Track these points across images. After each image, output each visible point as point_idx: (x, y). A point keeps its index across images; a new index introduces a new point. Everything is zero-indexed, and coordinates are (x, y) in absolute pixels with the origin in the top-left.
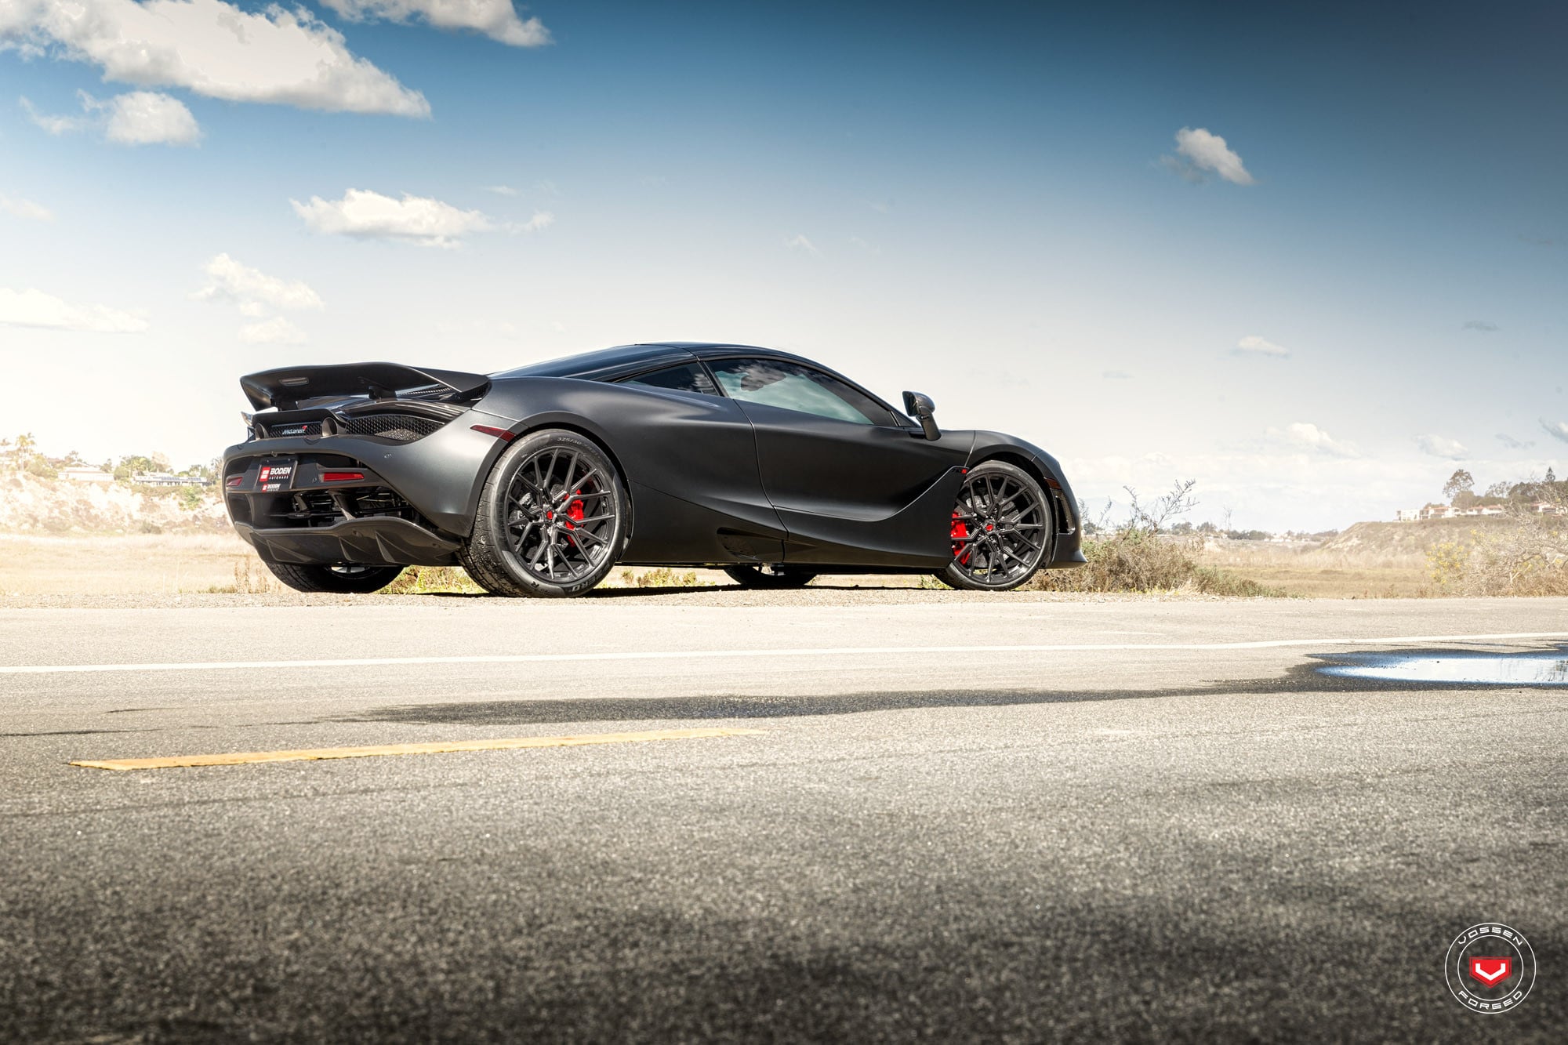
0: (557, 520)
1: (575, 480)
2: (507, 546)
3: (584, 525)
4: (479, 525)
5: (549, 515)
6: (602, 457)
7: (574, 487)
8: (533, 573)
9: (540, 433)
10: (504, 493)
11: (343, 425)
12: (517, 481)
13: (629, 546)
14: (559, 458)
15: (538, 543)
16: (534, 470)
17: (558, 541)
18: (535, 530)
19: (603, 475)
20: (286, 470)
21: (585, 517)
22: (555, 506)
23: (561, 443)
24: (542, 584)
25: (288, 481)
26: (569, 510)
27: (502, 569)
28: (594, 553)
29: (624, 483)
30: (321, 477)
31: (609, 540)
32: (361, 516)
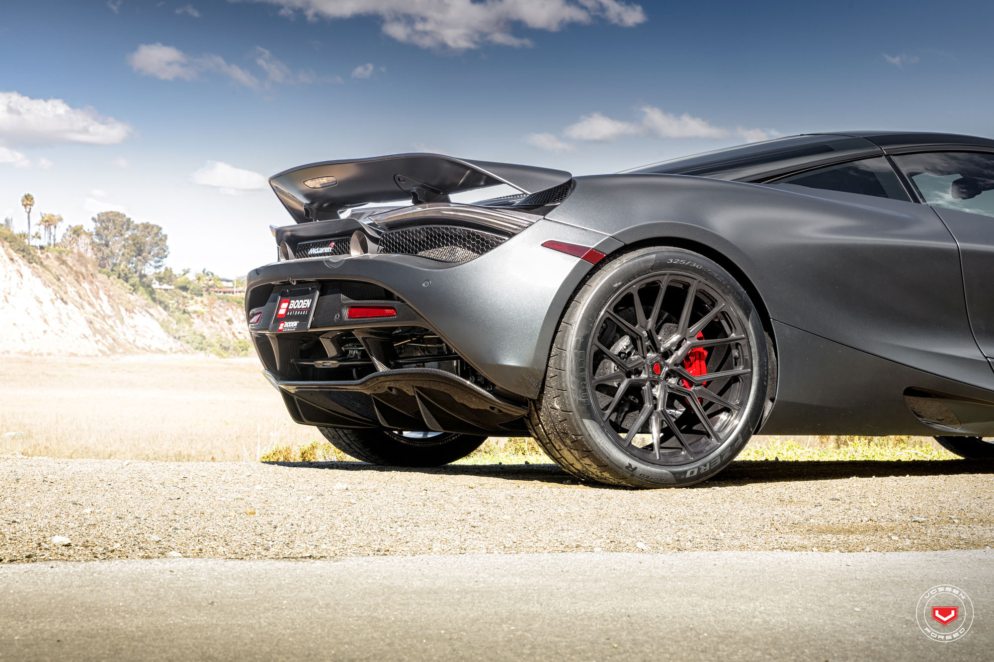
0: (668, 375)
1: (692, 321)
2: (588, 412)
3: (708, 384)
4: (551, 382)
5: (656, 368)
6: (733, 287)
7: (692, 329)
8: (628, 449)
9: (641, 251)
10: (586, 338)
11: (375, 240)
12: (607, 320)
13: (773, 414)
14: (669, 288)
15: (639, 407)
16: (632, 304)
17: (670, 405)
18: (635, 390)
19: (735, 312)
20: (305, 303)
21: (709, 371)
22: (667, 354)
23: (672, 266)
24: (642, 467)
25: (306, 317)
26: (686, 361)
27: (583, 445)
28: (718, 424)
29: (765, 323)
30: (346, 312)
31: (743, 404)
32: (400, 366)
